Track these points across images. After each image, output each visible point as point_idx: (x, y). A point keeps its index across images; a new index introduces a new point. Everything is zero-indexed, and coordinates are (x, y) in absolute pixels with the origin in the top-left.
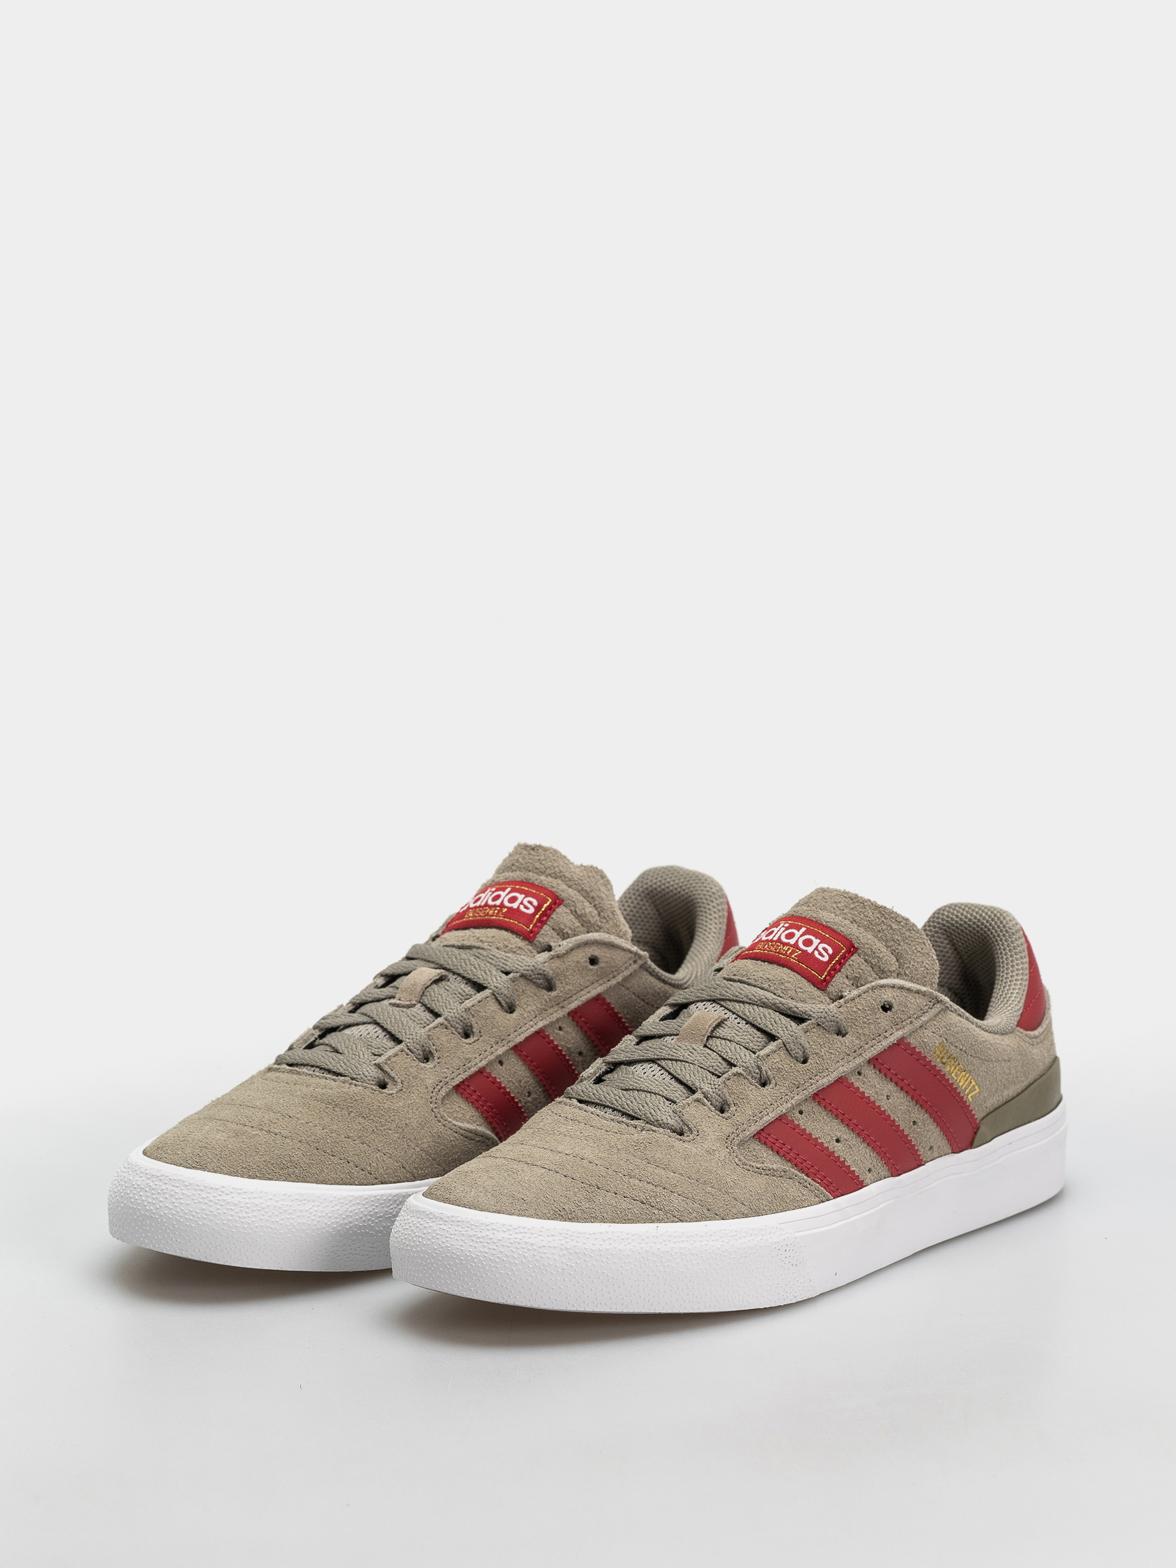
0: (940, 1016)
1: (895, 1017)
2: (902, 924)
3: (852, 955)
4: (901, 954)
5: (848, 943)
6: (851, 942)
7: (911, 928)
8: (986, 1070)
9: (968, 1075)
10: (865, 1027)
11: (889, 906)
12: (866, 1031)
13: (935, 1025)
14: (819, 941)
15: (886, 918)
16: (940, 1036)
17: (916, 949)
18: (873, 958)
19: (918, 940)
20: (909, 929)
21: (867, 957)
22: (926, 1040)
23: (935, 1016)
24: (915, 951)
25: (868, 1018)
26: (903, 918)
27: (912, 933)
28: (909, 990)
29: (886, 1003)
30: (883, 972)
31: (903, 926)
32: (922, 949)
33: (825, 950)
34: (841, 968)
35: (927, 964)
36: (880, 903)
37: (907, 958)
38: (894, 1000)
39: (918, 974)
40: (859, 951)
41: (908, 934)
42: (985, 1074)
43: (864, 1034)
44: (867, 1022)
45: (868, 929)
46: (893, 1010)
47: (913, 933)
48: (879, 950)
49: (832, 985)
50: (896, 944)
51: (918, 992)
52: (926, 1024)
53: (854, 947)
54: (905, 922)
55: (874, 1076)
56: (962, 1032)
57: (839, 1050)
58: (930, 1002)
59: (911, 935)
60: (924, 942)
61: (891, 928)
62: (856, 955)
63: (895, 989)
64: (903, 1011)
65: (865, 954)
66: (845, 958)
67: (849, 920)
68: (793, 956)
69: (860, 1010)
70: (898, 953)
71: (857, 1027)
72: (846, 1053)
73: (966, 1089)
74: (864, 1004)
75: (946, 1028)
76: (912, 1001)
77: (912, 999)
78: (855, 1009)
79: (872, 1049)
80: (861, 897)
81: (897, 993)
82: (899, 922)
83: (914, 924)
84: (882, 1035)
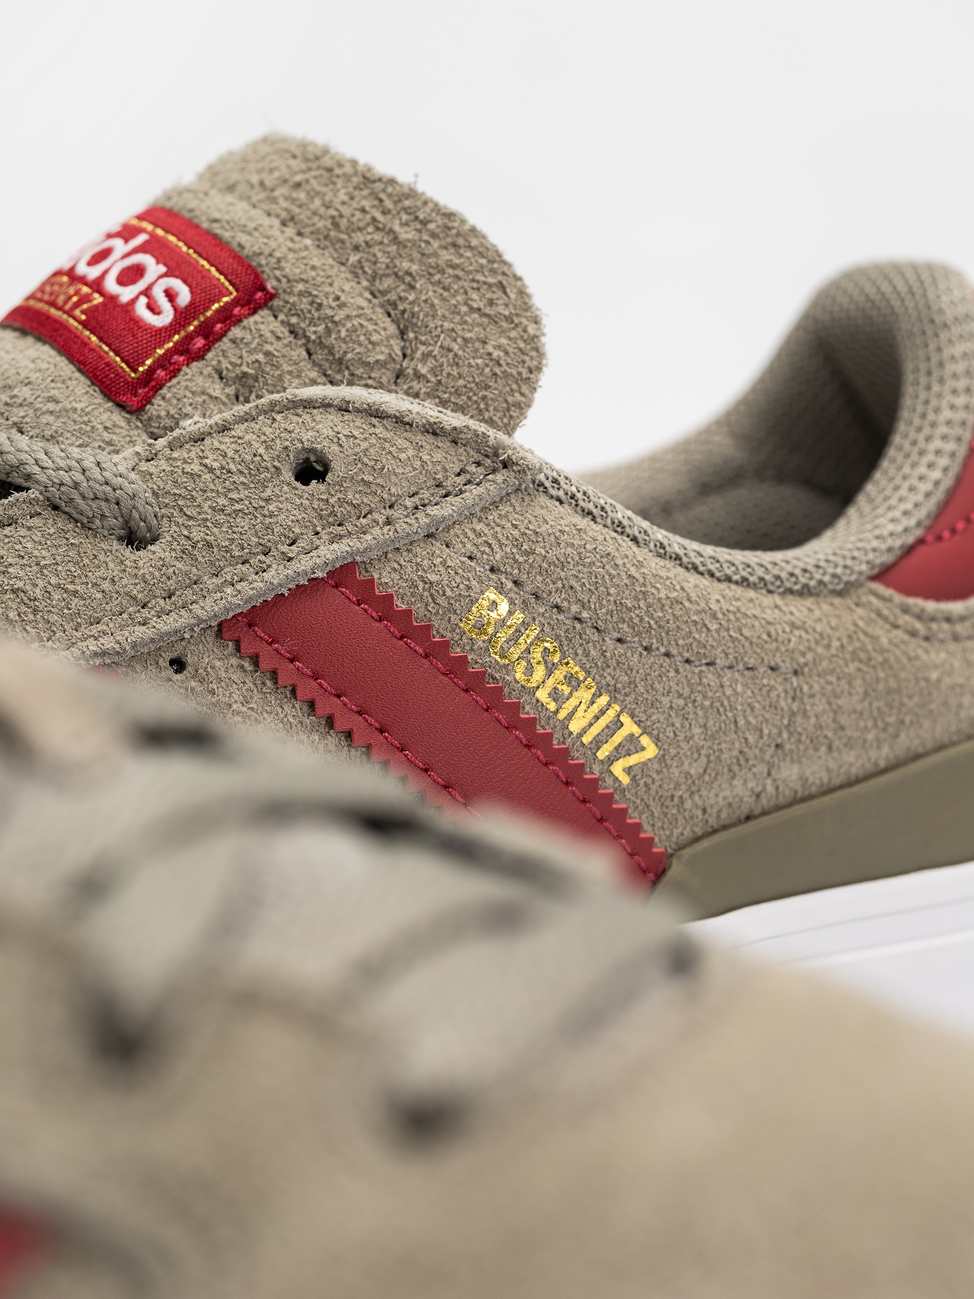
0: (505, 508)
1: (332, 501)
2: (432, 226)
3: (254, 312)
4: (413, 315)
5: (248, 280)
6: (257, 275)
7: (461, 241)
8: (686, 692)
9: (604, 700)
10: (217, 524)
11: (404, 177)
12: (220, 536)
13: (479, 535)
14: (162, 269)
15: (385, 212)
16: (492, 570)
17: (466, 304)
18: (312, 322)
19: (479, 277)
20: (454, 245)
21: (294, 320)
22: (433, 577)
23: (484, 509)
24: (464, 309)
25: (234, 495)
26: (437, 208)
27: (461, 256)
28: (401, 422)
29: (312, 458)
30: (340, 363)
31: (434, 235)
32: (491, 303)
33: (170, 295)
34: (207, 349)
35: (499, 347)
36: (383, 167)
37: (432, 325)
38: (336, 448)
39: (460, 376)
40: (276, 303)
41: (446, 256)
42: (681, 702)
43: (209, 545)
44: (229, 510)
45: (324, 243)
46: (328, 478)
47: (469, 254)
48: (337, 298)
49: (163, 398)
50: (403, 287)
51: (433, 430)
52: (448, 529)
53: (262, 288)
54: (440, 220)
55: (234, 677)
56: (580, 562)
57: (106, 585)
58: (478, 464)
59: (457, 261)
60: (500, 283)
61: (396, 238)
62: (265, 312)
63: (347, 417)
64: (367, 484)
65: (293, 310)
66: (228, 318)
67: (278, 216)
68: (77, 312)
69: (211, 470)
70: (404, 311)
71: (191, 523)
72: (134, 598)
73: (598, 743)
74: (230, 453)
75: (519, 547)
76: (403, 456)
77: (402, 450)
78: (196, 468)
79: (229, 590)
80: (337, 153)
81: (356, 425)
82: (424, 223)
83: (473, 230)
84: (274, 552)
